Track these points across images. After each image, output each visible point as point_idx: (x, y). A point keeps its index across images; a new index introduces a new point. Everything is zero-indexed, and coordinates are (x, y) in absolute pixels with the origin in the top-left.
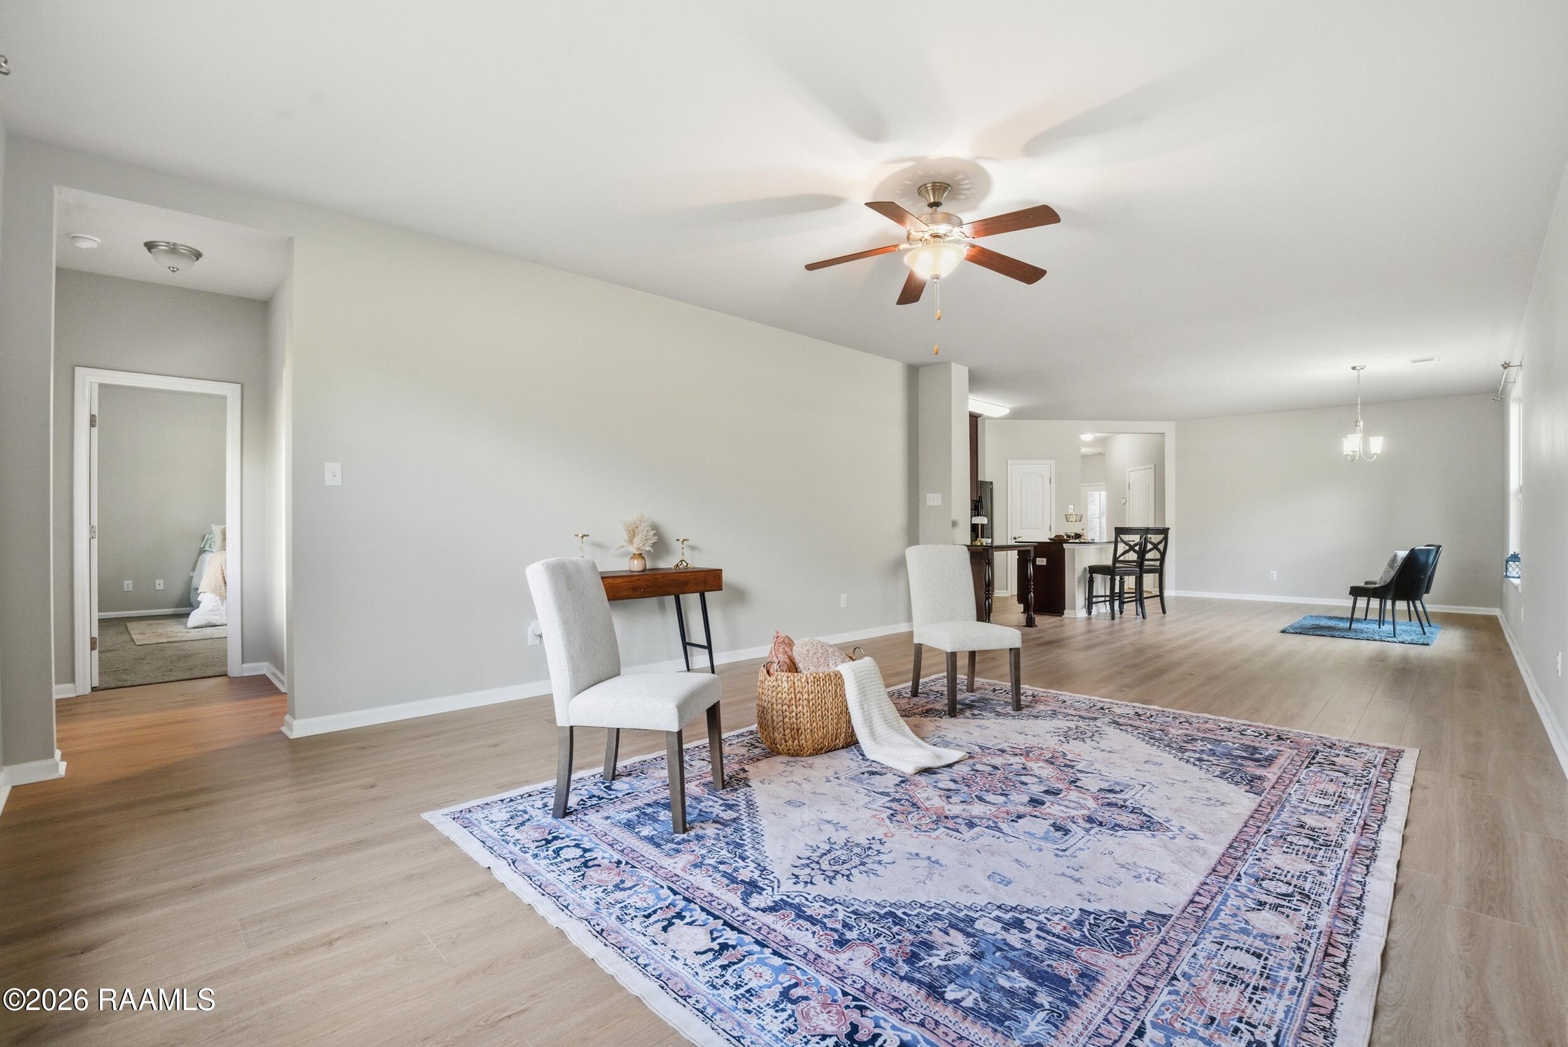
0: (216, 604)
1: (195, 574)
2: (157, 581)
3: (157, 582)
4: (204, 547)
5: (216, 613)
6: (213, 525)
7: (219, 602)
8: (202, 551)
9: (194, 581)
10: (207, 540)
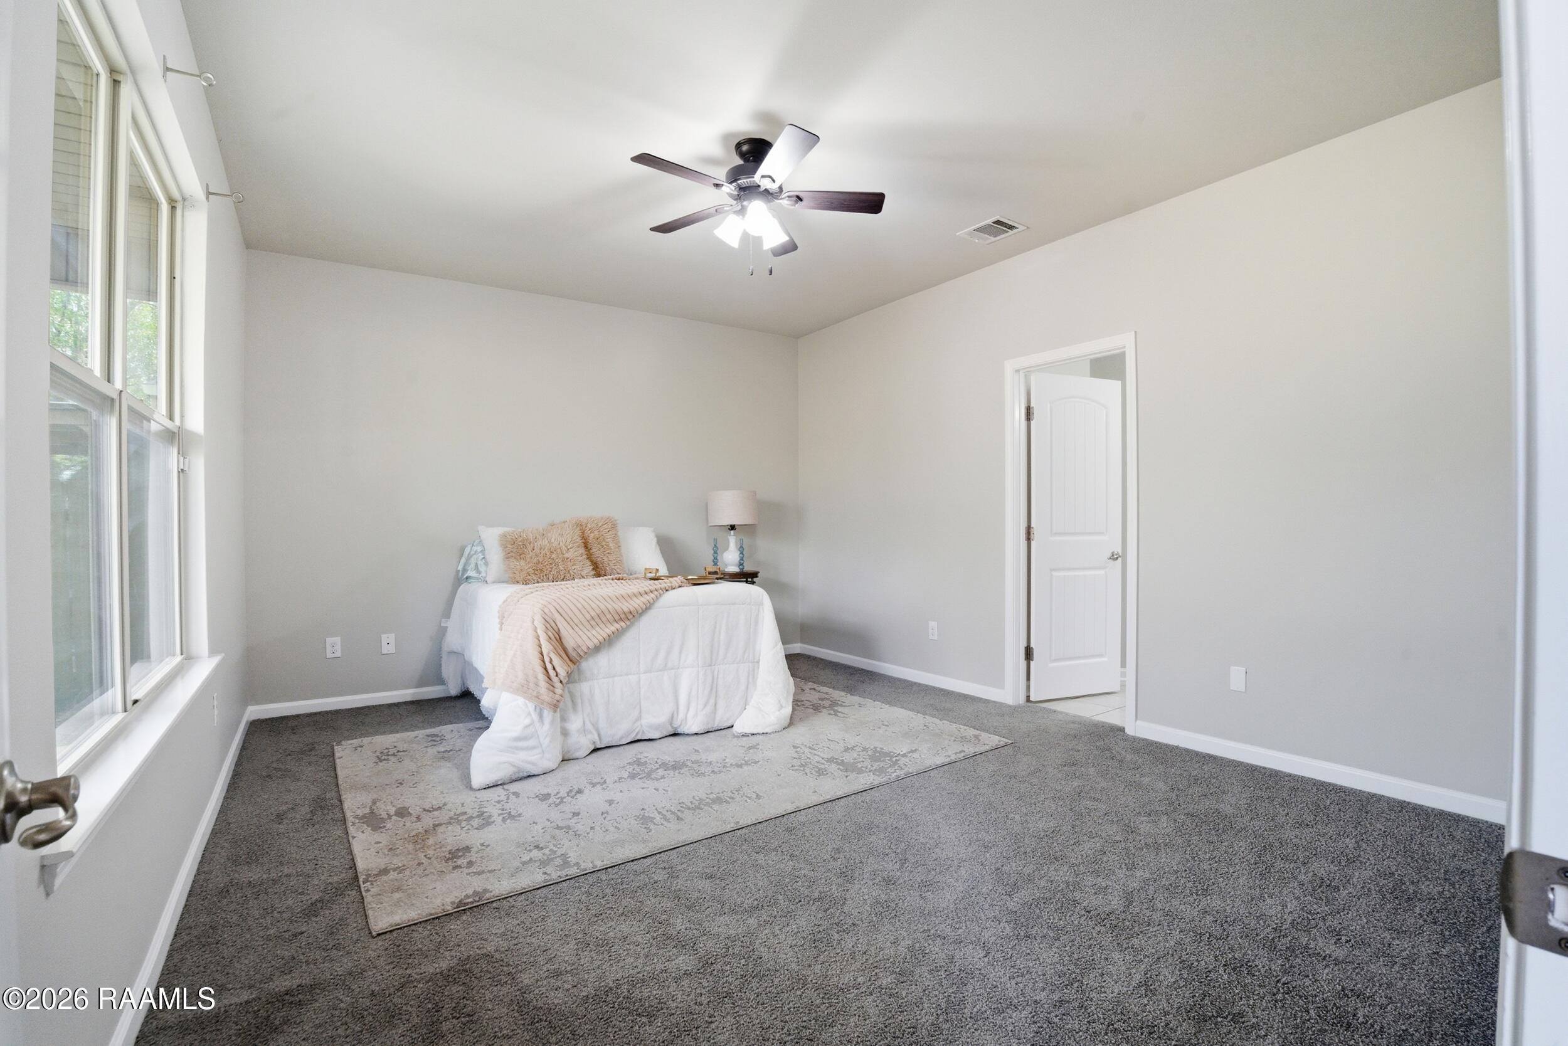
0: (527, 721)
1: (452, 624)
2: (384, 636)
3: (385, 638)
4: (465, 570)
5: (531, 743)
6: (480, 528)
7: (535, 717)
8: (461, 579)
9: (452, 641)
10: (469, 557)
